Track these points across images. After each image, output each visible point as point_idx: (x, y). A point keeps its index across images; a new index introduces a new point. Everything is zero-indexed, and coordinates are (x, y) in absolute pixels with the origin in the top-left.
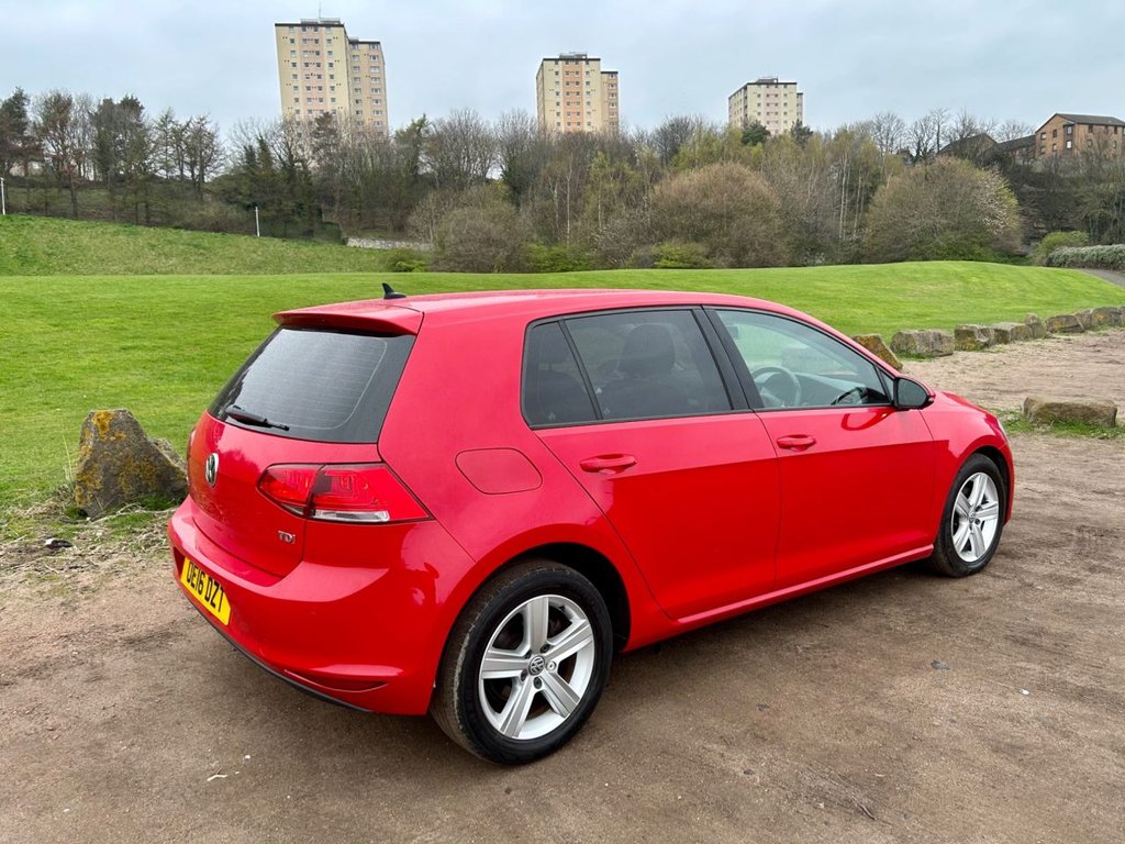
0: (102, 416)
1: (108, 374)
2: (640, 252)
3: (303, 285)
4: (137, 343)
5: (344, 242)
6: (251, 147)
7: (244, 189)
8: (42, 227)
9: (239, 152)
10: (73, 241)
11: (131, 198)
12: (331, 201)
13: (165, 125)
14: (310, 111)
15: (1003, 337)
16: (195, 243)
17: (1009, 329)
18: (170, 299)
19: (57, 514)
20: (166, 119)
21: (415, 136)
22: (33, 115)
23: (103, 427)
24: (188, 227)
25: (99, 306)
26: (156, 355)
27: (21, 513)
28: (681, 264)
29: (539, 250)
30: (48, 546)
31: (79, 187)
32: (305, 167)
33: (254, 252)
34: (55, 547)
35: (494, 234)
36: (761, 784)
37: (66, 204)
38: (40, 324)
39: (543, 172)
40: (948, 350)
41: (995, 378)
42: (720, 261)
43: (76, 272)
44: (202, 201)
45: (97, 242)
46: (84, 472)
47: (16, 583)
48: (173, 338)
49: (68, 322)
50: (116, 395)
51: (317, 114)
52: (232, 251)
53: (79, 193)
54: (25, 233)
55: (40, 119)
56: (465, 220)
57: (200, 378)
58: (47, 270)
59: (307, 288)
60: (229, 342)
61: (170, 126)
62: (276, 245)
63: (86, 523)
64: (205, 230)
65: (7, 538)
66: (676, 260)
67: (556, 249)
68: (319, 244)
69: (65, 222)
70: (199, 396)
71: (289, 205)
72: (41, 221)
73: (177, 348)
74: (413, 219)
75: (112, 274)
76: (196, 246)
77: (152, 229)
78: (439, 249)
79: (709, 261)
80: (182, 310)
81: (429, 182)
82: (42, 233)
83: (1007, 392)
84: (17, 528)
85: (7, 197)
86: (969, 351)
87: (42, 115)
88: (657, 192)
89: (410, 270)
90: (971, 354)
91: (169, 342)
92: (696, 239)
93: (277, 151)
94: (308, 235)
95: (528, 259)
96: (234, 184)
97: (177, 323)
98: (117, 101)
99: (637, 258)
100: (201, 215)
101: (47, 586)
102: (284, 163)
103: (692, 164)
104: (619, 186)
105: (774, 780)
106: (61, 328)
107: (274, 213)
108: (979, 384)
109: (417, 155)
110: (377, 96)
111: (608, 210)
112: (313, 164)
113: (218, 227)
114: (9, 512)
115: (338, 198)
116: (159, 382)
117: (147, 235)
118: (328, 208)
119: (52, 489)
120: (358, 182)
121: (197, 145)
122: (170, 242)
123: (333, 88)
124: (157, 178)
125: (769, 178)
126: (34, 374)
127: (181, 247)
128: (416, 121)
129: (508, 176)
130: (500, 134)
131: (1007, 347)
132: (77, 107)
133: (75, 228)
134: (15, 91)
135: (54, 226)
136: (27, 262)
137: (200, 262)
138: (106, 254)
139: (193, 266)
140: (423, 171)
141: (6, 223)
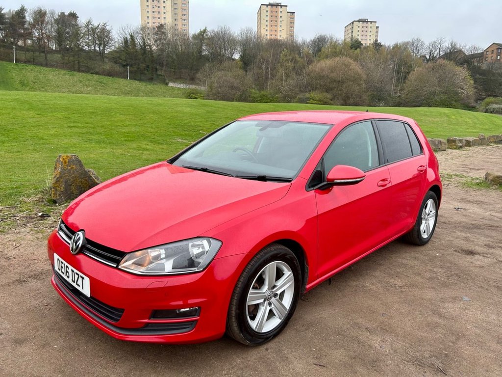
0: (65, 157)
1: (63, 138)
2: (301, 96)
3: (150, 102)
4: (75, 124)
5: (167, 84)
6: (126, 38)
7: (123, 57)
8: (32, 70)
9: (121, 40)
10: (45, 77)
11: (71, 58)
12: (162, 65)
13: (88, 26)
14: (154, 23)
15: (468, 144)
16: (100, 80)
17: (471, 140)
18: (90, 105)
19: (43, 201)
20: (89, 23)
21: (201, 37)
22: (29, 18)
23: (65, 162)
24: (97, 73)
25: (58, 107)
26: (84, 130)
27: (26, 200)
28: (319, 102)
29: (254, 92)
30: (40, 216)
31: (48, 52)
32: (151, 49)
33: (127, 86)
34: (43, 216)
35: (235, 84)
36: (389, 353)
37: (42, 60)
38: (32, 113)
39: (259, 57)
40: (444, 148)
41: (467, 162)
42: (337, 102)
43: (46, 91)
44: (103, 62)
45: (56, 78)
46: (56, 183)
47: (26, 233)
48: (92, 123)
49: (44, 113)
50: (66, 148)
51: (157, 25)
52: (116, 86)
53: (48, 55)
54: (24, 72)
55: (32, 20)
56: (222, 77)
57: (104, 142)
58: (33, 89)
59: (151, 104)
60: (117, 126)
61: (90, 26)
62: (136, 84)
63: (56, 206)
64: (105, 75)
65: (21, 211)
66: (317, 101)
67: (263, 93)
68: (156, 84)
69: (42, 68)
70: (104, 150)
71: (143, 66)
72: (31, 67)
73: (93, 128)
74: (199, 75)
75: (62, 93)
76: (100, 82)
77: (81, 74)
78: (210, 90)
79: (332, 102)
80: (96, 111)
81: (206, 58)
82: (31, 72)
83: (473, 169)
84: (25, 207)
85: (16, 54)
86: (453, 149)
87: (33, 18)
88: (310, 69)
89: (196, 98)
90: (454, 151)
91: (90, 125)
92: (327, 91)
93: (138, 41)
94: (151, 80)
95: (250, 96)
96: (118, 55)
97: (93, 116)
98: (67, 13)
99: (300, 99)
100: (103, 68)
101: (40, 235)
102: (141, 46)
103: (327, 57)
104: (293, 65)
105: (395, 351)
106: (41, 116)
107: (136, 69)
108: (460, 165)
109: (202, 45)
110: (185, 17)
111: (287, 76)
112: (154, 48)
113: (110, 74)
114: (21, 199)
115: (165, 64)
116: (86, 143)
117: (78, 76)
118: (160, 68)
119: (40, 190)
120: (175, 57)
121: (102, 35)
122: (89, 80)
123: (165, 13)
124: (84, 50)
125: (362, 65)
126: (29, 136)
127: (93, 82)
128: (202, 30)
129: (242, 57)
130: (240, 38)
131: (470, 148)
132: (48, 15)
133: (46, 70)
134: (21, 6)
135: (37, 70)
136: (24, 85)
137: (102, 89)
138: (60, 83)
139: (99, 91)
140: (204, 53)
141: (15, 67)
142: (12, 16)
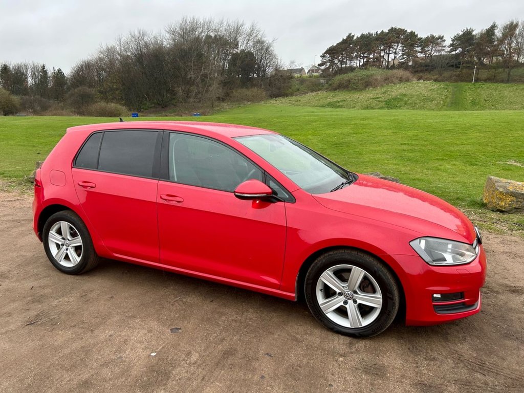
8: (488, 88)
10: (500, 94)
22: (498, 33)
31: (513, 67)
37: (505, 76)
43: (496, 109)
45: (512, 94)
53: (513, 70)
54: (478, 91)
55: (501, 35)
58: (483, 108)
69: (499, 85)
72: (488, 85)
75: (514, 110)
82: (486, 90)
85: (477, 73)
87: (502, 33)
91: (426, 143)
132: (521, 27)
133: (504, 87)
134: (492, 24)
135: (493, 87)
136: (475, 104)
138: (514, 100)
141: (473, 86)
142: (481, 36)
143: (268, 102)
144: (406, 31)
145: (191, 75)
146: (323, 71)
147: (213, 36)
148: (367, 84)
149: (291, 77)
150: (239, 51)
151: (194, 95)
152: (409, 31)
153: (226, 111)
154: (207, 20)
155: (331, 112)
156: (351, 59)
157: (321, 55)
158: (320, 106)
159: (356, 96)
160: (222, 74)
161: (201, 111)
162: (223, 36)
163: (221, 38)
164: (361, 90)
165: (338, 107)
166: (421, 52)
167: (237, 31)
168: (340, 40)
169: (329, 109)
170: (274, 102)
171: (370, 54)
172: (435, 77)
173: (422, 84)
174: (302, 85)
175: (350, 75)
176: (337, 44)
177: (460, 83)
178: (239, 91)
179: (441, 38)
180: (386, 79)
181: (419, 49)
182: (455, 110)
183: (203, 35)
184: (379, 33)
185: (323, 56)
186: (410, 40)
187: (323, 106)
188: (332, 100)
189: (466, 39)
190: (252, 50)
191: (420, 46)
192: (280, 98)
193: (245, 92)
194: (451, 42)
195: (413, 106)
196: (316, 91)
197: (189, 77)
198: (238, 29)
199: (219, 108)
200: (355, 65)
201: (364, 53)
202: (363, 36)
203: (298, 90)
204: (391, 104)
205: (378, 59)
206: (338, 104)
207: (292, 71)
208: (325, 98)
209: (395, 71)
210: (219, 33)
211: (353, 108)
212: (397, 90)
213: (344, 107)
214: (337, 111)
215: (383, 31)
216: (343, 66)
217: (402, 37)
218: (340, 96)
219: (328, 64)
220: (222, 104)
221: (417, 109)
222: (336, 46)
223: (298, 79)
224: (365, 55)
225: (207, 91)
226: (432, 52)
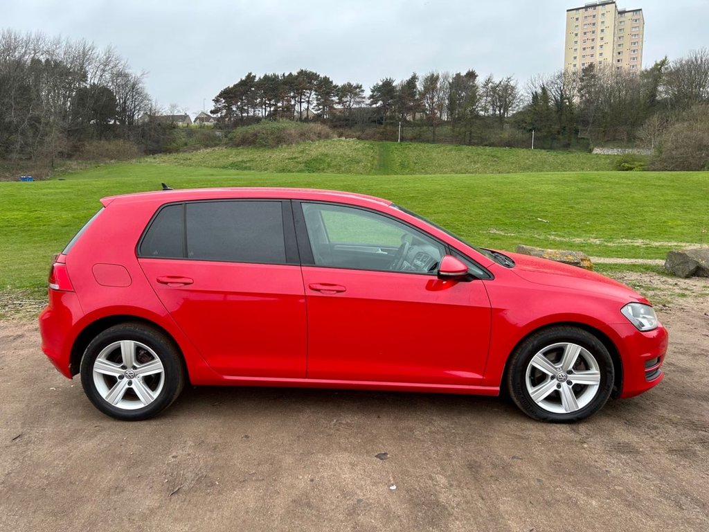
5: (590, 151)
6: (536, 92)
7: (528, 119)
8: (415, 148)
9: (528, 99)
10: (428, 156)
11: (463, 129)
12: (586, 124)
13: (487, 84)
14: (583, 64)
16: (493, 154)
20: (488, 81)
21: (657, 73)
22: (420, 86)
24: (491, 145)
31: (438, 125)
32: (570, 102)
33: (527, 159)
37: (429, 135)
43: (426, 173)
44: (502, 129)
45: (440, 155)
51: (579, 67)
52: (513, 159)
53: (438, 128)
54: (406, 152)
56: (682, 132)
58: (413, 172)
61: (490, 84)
62: (543, 154)
64: (501, 146)
68: (572, 153)
69: (426, 145)
71: (557, 127)
72: (415, 145)
74: (641, 133)
75: (444, 173)
76: (493, 156)
77: (470, 147)
78: (657, 154)
81: (664, 104)
82: (415, 151)
85: (402, 132)
87: (424, 87)
89: (631, 169)
93: (553, 93)
94: (566, 147)
96: (522, 117)
98: (463, 73)
100: (500, 137)
102: (557, 101)
107: (546, 134)
109: (656, 86)
110: (635, 47)
112: (576, 100)
113: (510, 144)
115: (591, 121)
117: (467, 150)
118: (583, 128)
120: (607, 110)
121: (503, 94)
122: (479, 154)
123: (601, 46)
124: (480, 116)
127: (484, 157)
128: (658, 62)
132: (441, 80)
133: (431, 147)
134: (413, 74)
135: (420, 147)
136: (404, 167)
137: (493, 166)
138: (443, 162)
139: (488, 168)
140: (658, 98)
141: (399, 147)
142: (402, 88)
143: (142, 160)
144: (319, 76)
145: (12, 117)
146: (218, 119)
147: (43, 61)
148: (280, 140)
149: (174, 127)
150: (88, 86)
151: (18, 147)
152: (322, 76)
153: (75, 173)
154: (33, 36)
155: (238, 175)
156: (254, 106)
157: (214, 98)
158: (220, 167)
159: (268, 155)
160: (64, 118)
161: (33, 172)
162: (60, 62)
163: (57, 64)
164: (273, 148)
165: (246, 168)
166: (339, 103)
167: (84, 56)
168: (237, 82)
169: (233, 171)
170: (153, 160)
171: (278, 101)
172: (358, 133)
173: (344, 141)
174: (191, 137)
175: (255, 128)
176: (234, 86)
177: (384, 142)
178: (95, 143)
179: (359, 87)
180: (302, 135)
181: (336, 99)
182: (384, 174)
183: (28, 59)
184: (286, 75)
185: (216, 101)
186: (325, 87)
187: (224, 167)
188: (235, 160)
189: (385, 90)
190: (111, 86)
191: (337, 95)
192: (160, 155)
193: (105, 145)
194: (371, 93)
195: (338, 169)
196: (212, 146)
197: (7, 120)
198: (84, 54)
199: (63, 169)
200: (260, 115)
201: (270, 100)
202: (266, 77)
203: (186, 144)
204: (312, 166)
205: (289, 109)
206: (245, 165)
207: (174, 118)
208: (225, 156)
209: (312, 125)
210: (54, 58)
211: (265, 170)
212: (317, 149)
213: (253, 170)
214: (245, 175)
215: (291, 73)
216: (244, 115)
217: (315, 83)
218: (245, 154)
219: (224, 111)
220: (68, 162)
221: (343, 172)
222: (232, 88)
223: (183, 129)
224: (272, 102)
225: (41, 143)
226: (351, 104)
